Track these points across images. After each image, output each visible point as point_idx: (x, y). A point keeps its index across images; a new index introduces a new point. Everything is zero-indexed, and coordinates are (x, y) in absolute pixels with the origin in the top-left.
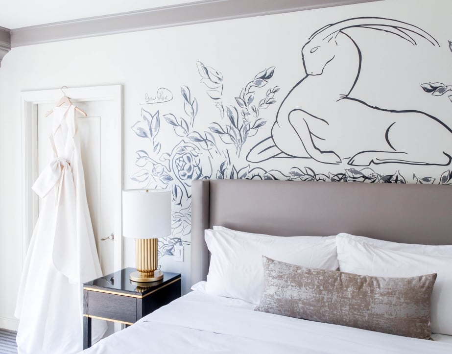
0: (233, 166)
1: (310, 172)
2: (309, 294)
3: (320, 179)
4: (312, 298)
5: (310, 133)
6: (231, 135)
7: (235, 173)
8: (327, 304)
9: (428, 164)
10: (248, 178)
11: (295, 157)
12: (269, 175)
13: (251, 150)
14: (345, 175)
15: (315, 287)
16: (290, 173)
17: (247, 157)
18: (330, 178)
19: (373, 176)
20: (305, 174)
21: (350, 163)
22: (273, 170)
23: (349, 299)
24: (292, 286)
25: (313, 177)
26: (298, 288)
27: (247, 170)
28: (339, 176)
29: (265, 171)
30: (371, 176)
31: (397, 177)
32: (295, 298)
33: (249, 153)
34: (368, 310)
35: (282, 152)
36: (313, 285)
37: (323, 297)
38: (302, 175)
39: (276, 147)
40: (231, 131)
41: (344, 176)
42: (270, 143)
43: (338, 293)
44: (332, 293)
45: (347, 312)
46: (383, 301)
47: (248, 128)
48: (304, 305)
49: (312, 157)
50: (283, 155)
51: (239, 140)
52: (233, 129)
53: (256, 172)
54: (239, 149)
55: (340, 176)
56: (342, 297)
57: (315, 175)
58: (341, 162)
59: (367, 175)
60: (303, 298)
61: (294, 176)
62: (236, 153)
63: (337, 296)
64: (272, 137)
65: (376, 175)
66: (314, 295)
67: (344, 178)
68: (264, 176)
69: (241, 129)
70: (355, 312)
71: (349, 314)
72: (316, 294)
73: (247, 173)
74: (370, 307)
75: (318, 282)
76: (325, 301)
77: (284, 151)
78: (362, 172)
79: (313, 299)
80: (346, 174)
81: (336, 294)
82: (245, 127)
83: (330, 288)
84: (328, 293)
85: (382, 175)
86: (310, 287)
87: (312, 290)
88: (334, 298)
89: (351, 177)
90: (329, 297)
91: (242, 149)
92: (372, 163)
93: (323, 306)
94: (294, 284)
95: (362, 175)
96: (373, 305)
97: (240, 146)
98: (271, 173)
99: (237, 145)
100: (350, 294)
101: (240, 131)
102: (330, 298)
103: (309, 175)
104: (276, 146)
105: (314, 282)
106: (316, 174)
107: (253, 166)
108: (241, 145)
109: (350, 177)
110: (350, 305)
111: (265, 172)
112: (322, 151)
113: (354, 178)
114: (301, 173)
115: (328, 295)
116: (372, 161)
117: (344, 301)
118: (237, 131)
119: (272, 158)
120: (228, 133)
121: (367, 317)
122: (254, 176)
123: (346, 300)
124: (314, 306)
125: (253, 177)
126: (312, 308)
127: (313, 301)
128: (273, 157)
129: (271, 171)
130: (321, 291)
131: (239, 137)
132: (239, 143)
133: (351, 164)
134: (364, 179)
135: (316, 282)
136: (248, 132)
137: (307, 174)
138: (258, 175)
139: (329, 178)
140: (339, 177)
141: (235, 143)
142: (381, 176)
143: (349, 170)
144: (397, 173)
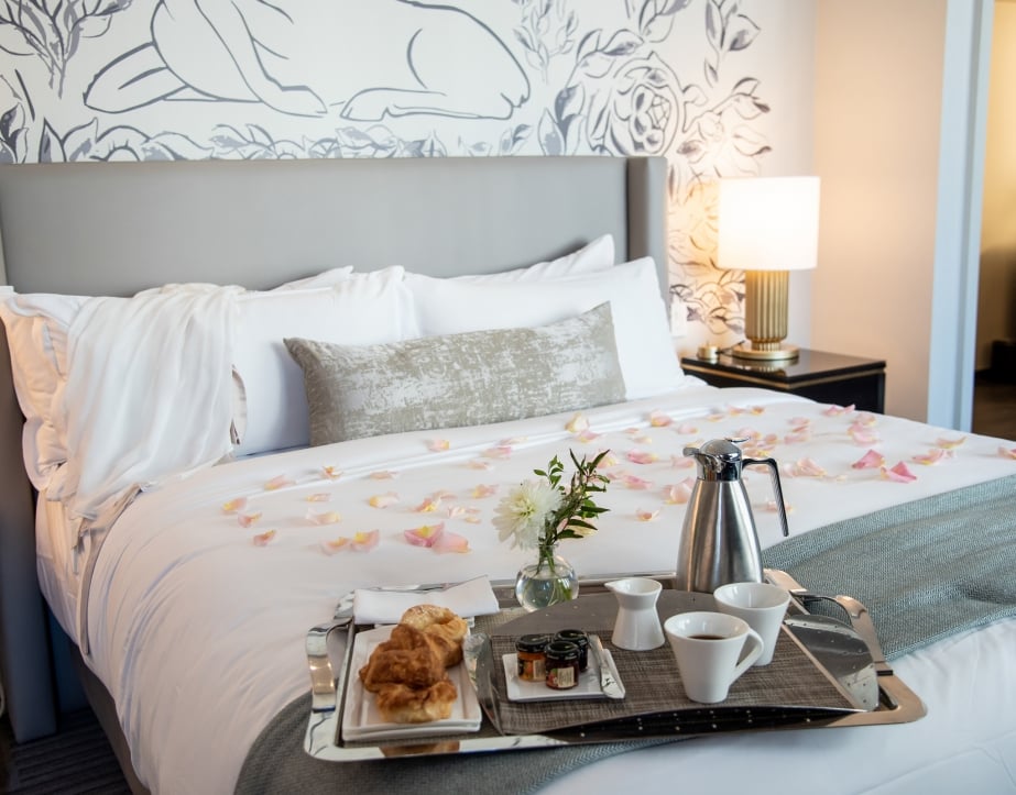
0: (46, 123)
1: (260, 137)
2: (439, 386)
3: (284, 154)
4: (447, 392)
5: (253, 39)
6: (24, 30)
7: (55, 143)
8: (477, 394)
9: (480, 117)
10: (97, 154)
11: (220, 99)
12: (158, 147)
13: (97, 77)
14: (335, 141)
15: (445, 368)
16: (212, 140)
17: (85, 96)
18: (307, 150)
19: (391, 142)
20: (249, 142)
21: (344, 115)
22: (165, 133)
23: (512, 370)
24: (400, 378)
25: (268, 147)
26: (414, 379)
27: (90, 133)
28: (324, 144)
29: (144, 135)
30: (387, 143)
31: (432, 144)
32: (416, 401)
33: (90, 86)
34: (550, 380)
35: (187, 86)
36: (440, 366)
37: (468, 384)
38: (242, 145)
39: (167, 71)
40: (23, 14)
41: (335, 145)
42: (148, 59)
43: (490, 366)
44: (480, 370)
45: (516, 397)
46: (568, 358)
47: (80, 14)
48: (435, 410)
49: (261, 101)
50: (188, 93)
51: (54, 46)
52: (28, 11)
53: (118, 138)
54: (56, 70)
55: (327, 145)
56: (500, 372)
57: (273, 144)
58: (326, 112)
59: (379, 142)
60: (430, 398)
61: (223, 147)
62: (51, 83)
63: (491, 373)
64: (154, 43)
65: (395, 140)
66: (450, 384)
67: (336, 148)
68: (144, 150)
69: (56, 12)
70: (531, 392)
71: (520, 399)
72: (452, 381)
73: (93, 141)
74: (552, 375)
75: (446, 358)
76: (472, 389)
77: (191, 84)
78: (369, 133)
79: (450, 394)
80: (339, 140)
81: (488, 370)
82: (70, 10)
83: (471, 361)
84: (472, 372)
85: (405, 140)
86: (436, 369)
87: (441, 376)
88: (487, 377)
89: (350, 147)
90: (476, 379)
91: (66, 73)
92: (387, 115)
93: (472, 401)
94: (401, 374)
95: (369, 142)
96: (555, 369)
97: (60, 63)
98: (162, 140)
99: (49, 61)
100: (510, 362)
101: (53, 19)
102: (480, 381)
103: (260, 144)
104: (167, 67)
105: (437, 359)
106: (275, 140)
107: (107, 122)
108: (65, 62)
109: (346, 146)
110: (518, 380)
111: (144, 139)
112: (284, 84)
113: (355, 148)
114: (241, 140)
115: (474, 377)
116: (387, 110)
117: (506, 379)
118: (45, 20)
119: (162, 101)
120: (13, 22)
121: (550, 395)
122: (115, 149)
123: (508, 375)
124: (455, 407)
125: (111, 153)
126: (450, 412)
127: (450, 397)
128: (164, 98)
129: (159, 135)
130: (457, 372)
131: (52, 38)
132: (57, 54)
133: (347, 118)
134: (373, 150)
135: (441, 358)
136: (81, 25)
137: (255, 142)
138: (126, 147)
139: (303, 149)
140: (323, 147)
141: (41, 54)
142: (404, 143)
143: (343, 130)
144: (432, 137)
